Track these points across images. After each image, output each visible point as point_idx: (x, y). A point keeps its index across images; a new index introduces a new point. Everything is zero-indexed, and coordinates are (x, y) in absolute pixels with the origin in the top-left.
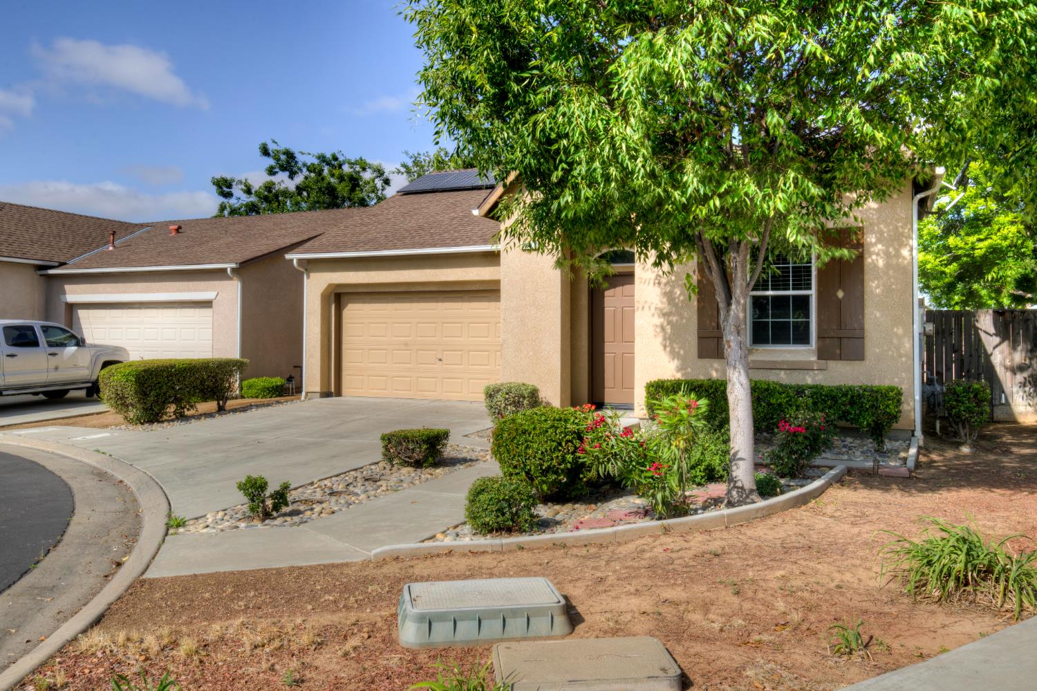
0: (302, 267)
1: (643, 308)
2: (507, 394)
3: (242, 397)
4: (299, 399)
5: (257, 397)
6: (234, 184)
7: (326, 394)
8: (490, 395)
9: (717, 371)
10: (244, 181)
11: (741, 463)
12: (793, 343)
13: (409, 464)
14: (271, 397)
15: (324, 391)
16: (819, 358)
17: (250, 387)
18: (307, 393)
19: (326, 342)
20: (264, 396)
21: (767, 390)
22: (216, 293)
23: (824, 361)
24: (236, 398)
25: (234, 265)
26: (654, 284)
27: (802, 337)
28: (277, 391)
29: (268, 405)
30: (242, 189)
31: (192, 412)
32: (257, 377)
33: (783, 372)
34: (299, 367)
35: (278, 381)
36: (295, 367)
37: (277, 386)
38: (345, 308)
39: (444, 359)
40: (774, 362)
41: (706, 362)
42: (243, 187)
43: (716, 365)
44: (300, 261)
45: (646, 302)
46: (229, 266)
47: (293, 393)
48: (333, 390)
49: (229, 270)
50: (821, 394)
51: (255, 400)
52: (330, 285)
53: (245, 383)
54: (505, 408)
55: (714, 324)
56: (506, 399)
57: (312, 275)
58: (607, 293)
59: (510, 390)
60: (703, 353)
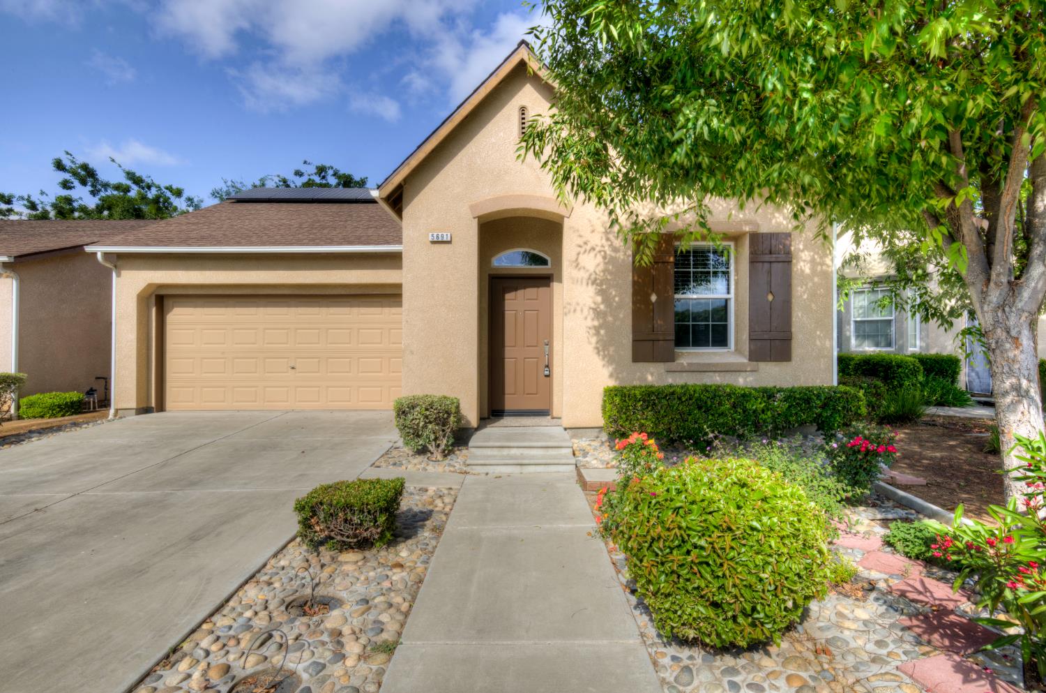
0: (111, 262)
1: (575, 311)
2: (427, 410)
3: (20, 418)
4: (106, 416)
5: (42, 417)
6: (14, 200)
7: (144, 410)
8: (402, 412)
9: (652, 375)
10: (26, 197)
12: (713, 346)
13: (350, 547)
14: (63, 416)
15: (141, 406)
16: (750, 360)
17: (31, 405)
18: (117, 410)
19: (144, 351)
20: (53, 416)
23: (755, 363)
24: (10, 419)
25: (6, 259)
26: (588, 284)
27: (722, 340)
28: (72, 407)
29: (59, 428)
30: (25, 205)
32: (43, 392)
33: (717, 374)
34: (106, 380)
35: (74, 396)
36: (97, 378)
37: (73, 403)
38: (169, 312)
40: (709, 364)
41: (641, 366)
42: (26, 202)
43: (652, 369)
44: (106, 255)
45: (578, 304)
47: (94, 408)
48: (153, 405)
50: (795, 398)
51: (40, 421)
52: (150, 285)
53: (24, 401)
54: (425, 427)
55: (650, 326)
56: (426, 417)
57: (124, 273)
58: (508, 296)
59: (431, 405)
60: (638, 357)
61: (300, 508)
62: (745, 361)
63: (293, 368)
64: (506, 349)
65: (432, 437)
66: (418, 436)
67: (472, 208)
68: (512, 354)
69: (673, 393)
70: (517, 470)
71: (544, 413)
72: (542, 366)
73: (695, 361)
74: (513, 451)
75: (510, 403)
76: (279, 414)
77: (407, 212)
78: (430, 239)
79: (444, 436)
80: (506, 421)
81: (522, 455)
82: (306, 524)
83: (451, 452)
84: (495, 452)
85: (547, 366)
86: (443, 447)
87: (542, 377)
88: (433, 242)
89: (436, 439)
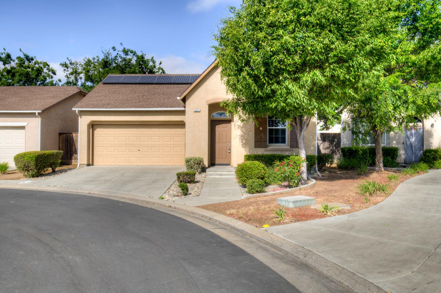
0: (79, 113)
2: (195, 160)
4: (77, 167)
7: (88, 165)
8: (187, 161)
9: (260, 152)
11: (304, 173)
12: (281, 143)
15: (88, 163)
16: (290, 147)
18: (80, 164)
19: (89, 144)
21: (282, 157)
22: (27, 123)
23: (292, 148)
25: (40, 111)
27: (284, 141)
31: (46, 172)
38: (95, 130)
39: (140, 150)
41: (257, 149)
43: (260, 150)
46: (37, 112)
48: (91, 163)
49: (37, 114)
52: (91, 121)
54: (194, 165)
55: (260, 137)
56: (194, 163)
57: (83, 117)
58: (217, 126)
59: (196, 159)
60: (256, 146)
61: (177, 175)
62: (289, 147)
63: (139, 150)
64: (216, 144)
65: (196, 168)
66: (192, 168)
67: (206, 101)
68: (218, 145)
69: (262, 156)
70: (219, 177)
71: (228, 165)
72: (228, 149)
73: (274, 148)
74: (219, 172)
75: (217, 161)
76: (135, 167)
77: (187, 103)
78: (194, 111)
79: (199, 168)
80: (216, 167)
81: (221, 173)
82: (179, 178)
83: (201, 173)
84: (214, 172)
85: (229, 150)
86: (199, 171)
87: (228, 153)
88: (195, 112)
89: (197, 169)
